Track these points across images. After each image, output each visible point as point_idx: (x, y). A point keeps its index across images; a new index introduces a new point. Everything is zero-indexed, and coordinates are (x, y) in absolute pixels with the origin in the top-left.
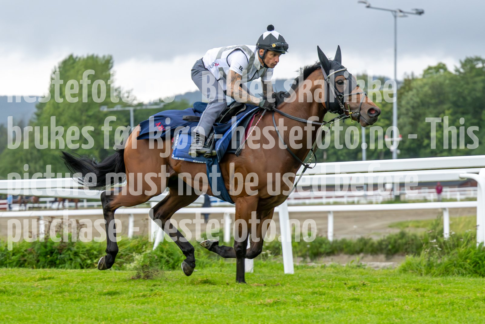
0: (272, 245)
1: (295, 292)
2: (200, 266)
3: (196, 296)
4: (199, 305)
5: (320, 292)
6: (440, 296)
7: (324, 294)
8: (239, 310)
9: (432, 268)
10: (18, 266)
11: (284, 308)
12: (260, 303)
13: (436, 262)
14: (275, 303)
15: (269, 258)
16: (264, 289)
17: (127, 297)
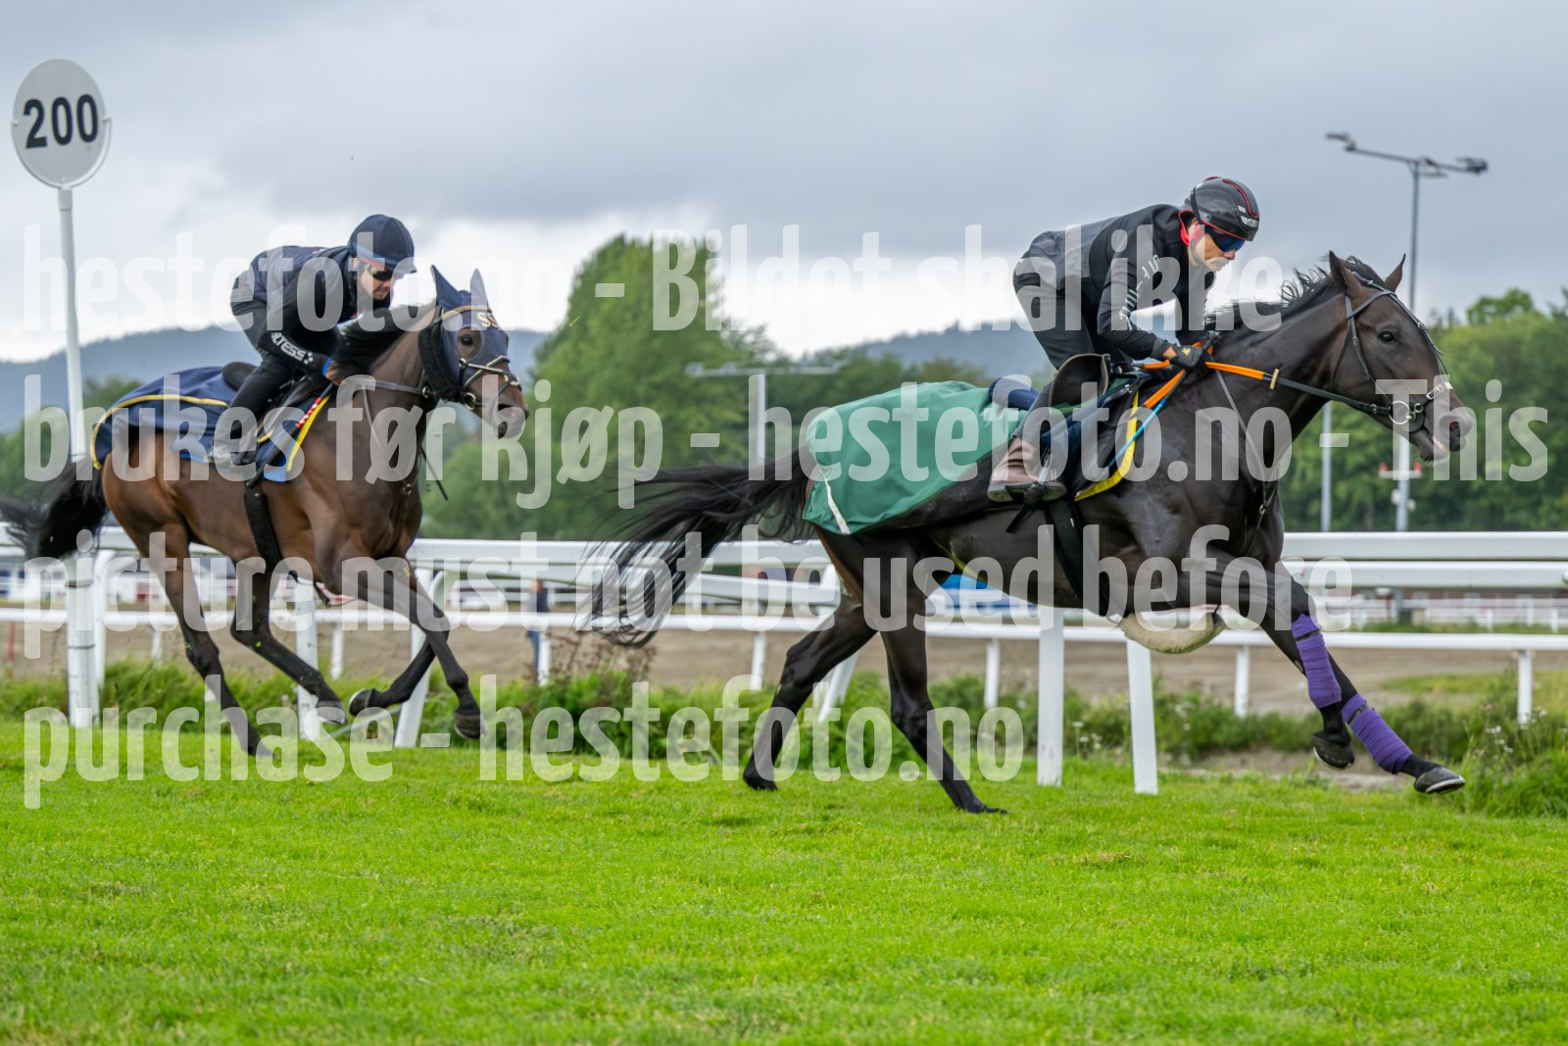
1: (1163, 838)
4: (939, 858)
5: (1224, 840)
6: (1509, 863)
7: (1235, 847)
8: (1035, 875)
9: (1489, 795)
11: (1141, 876)
12: (1082, 860)
13: (1500, 780)
14: (1120, 861)
15: (1095, 753)
16: (1091, 828)
17: (768, 831)
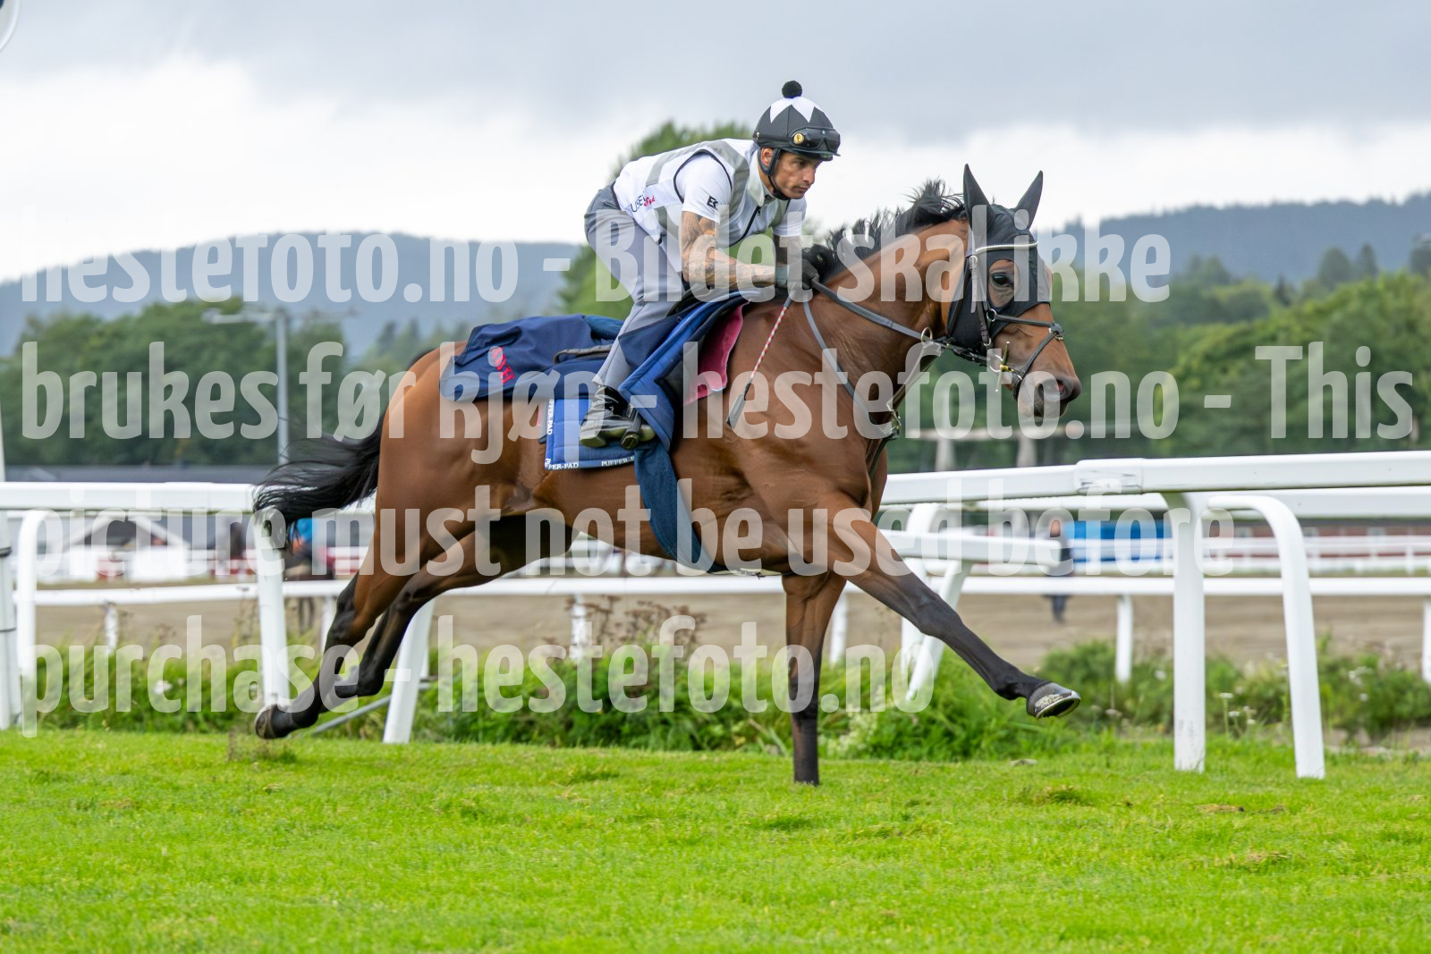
0: (1255, 691)
1: (1330, 832)
2: (1043, 749)
3: (1039, 837)
4: (1045, 863)
5: (1406, 833)
7: (1419, 841)
8: (1165, 882)
10: (509, 738)
11: (1301, 880)
12: (1227, 862)
14: (1274, 863)
15: (1248, 730)
16: (1238, 822)
17: (833, 835)
